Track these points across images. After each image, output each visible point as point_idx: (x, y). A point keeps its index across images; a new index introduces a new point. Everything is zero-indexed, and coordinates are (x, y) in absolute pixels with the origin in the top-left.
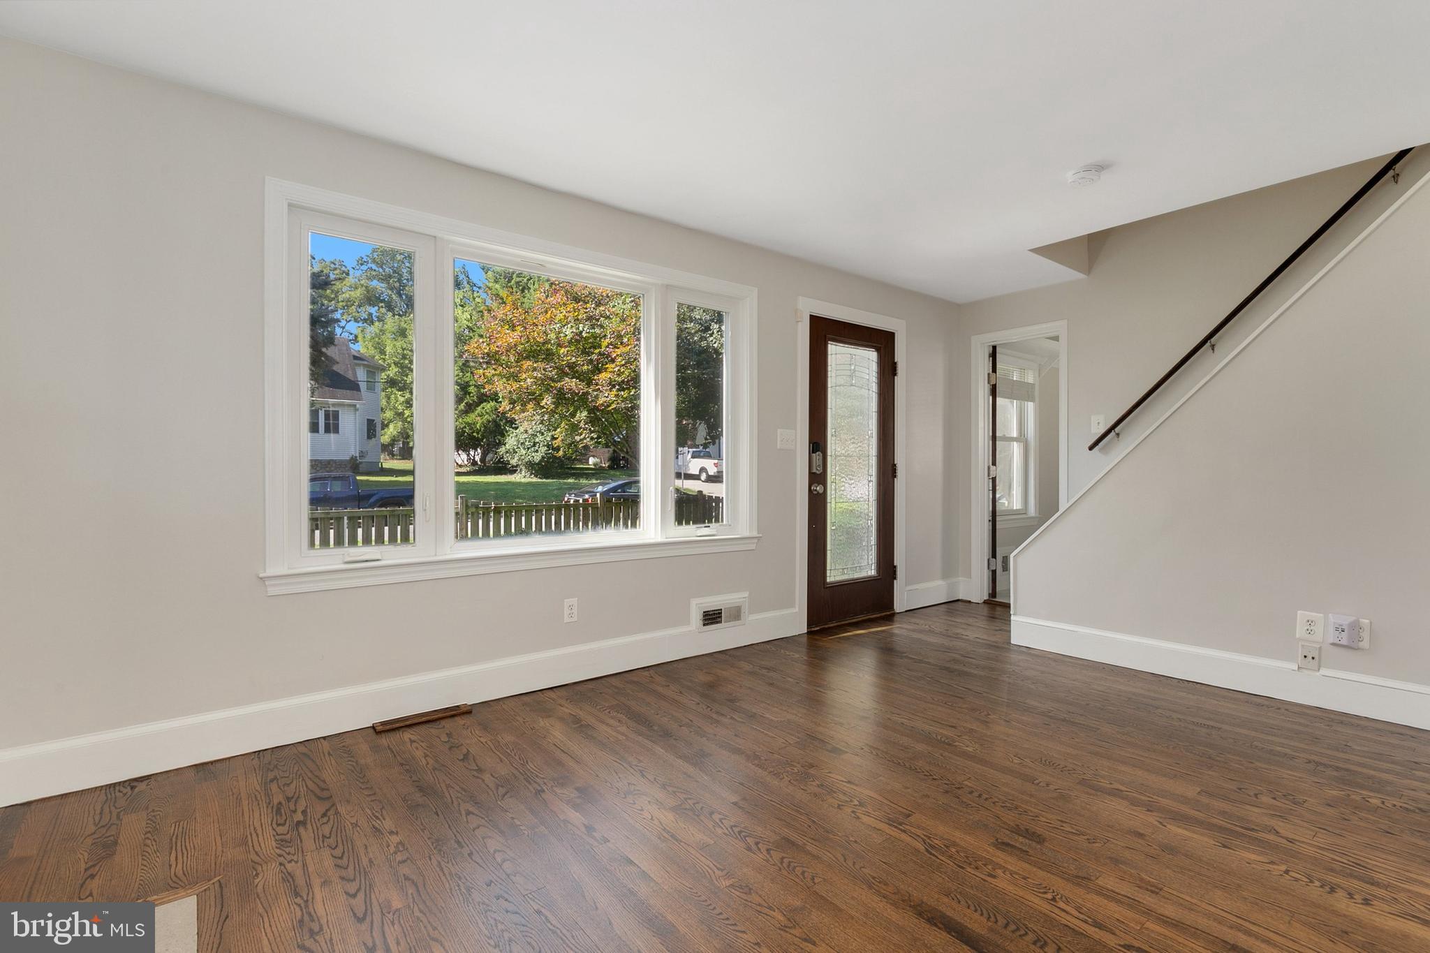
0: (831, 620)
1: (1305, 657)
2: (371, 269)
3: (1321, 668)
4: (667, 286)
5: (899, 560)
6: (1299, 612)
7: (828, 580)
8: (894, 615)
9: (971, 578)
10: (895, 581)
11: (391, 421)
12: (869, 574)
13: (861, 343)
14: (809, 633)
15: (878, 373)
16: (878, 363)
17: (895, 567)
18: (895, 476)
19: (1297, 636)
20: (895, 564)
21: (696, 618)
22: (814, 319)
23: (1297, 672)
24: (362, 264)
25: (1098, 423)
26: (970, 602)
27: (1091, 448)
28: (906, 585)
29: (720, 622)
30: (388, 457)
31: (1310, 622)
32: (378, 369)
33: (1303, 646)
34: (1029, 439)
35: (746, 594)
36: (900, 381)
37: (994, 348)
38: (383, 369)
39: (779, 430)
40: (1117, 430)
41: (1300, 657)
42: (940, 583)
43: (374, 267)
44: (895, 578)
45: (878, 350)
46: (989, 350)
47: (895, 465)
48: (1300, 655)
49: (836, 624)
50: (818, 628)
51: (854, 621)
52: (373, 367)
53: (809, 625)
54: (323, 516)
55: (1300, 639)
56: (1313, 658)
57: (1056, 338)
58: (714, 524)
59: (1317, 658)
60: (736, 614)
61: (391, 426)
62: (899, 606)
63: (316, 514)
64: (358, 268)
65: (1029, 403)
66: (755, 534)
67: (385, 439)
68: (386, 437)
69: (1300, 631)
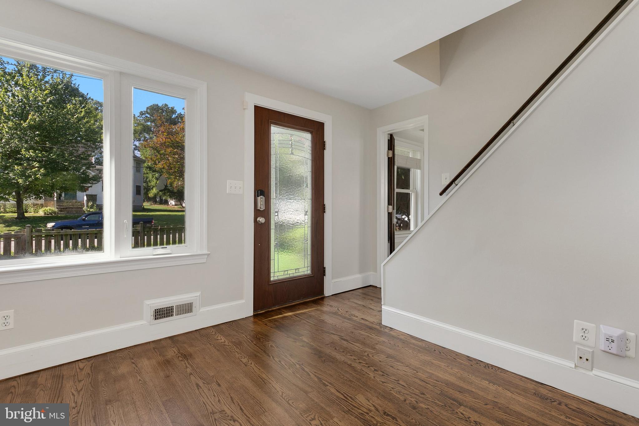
0: (274, 305)
1: (581, 358)
2: (147, 117)
3: (594, 369)
4: (121, 73)
5: (328, 263)
6: (575, 321)
7: (272, 279)
8: (323, 298)
9: (377, 272)
10: (325, 277)
11: (154, 187)
12: (306, 273)
13: (298, 127)
14: (255, 316)
15: (311, 147)
16: (311, 141)
17: (324, 268)
18: (324, 212)
19: (574, 340)
20: (325, 266)
21: (149, 314)
22: (258, 109)
23: (574, 369)
24: (142, 115)
25: (446, 178)
26: (376, 287)
27: (441, 194)
28: (332, 279)
29: (172, 315)
30: (153, 203)
31: (584, 330)
32: (142, 162)
33: (579, 349)
34: (418, 191)
35: (198, 294)
36: (328, 154)
37: (391, 136)
38: (144, 162)
39: (228, 181)
40: (456, 182)
41: (577, 358)
42: (358, 276)
43: (149, 116)
44: (324, 275)
45: (311, 133)
46: (387, 138)
47: (324, 205)
48: (576, 356)
49: (278, 308)
50: (263, 311)
51: (293, 304)
52: (139, 161)
53: (255, 310)
54: (56, 234)
55: (577, 343)
56: (587, 360)
57: (423, 130)
58: (171, 245)
59: (590, 359)
60: (187, 308)
61: (154, 189)
62: (328, 292)
63: (51, 233)
64: (140, 116)
65: (418, 170)
66: (205, 252)
67: (151, 195)
68: (152, 194)
69: (576, 336)
